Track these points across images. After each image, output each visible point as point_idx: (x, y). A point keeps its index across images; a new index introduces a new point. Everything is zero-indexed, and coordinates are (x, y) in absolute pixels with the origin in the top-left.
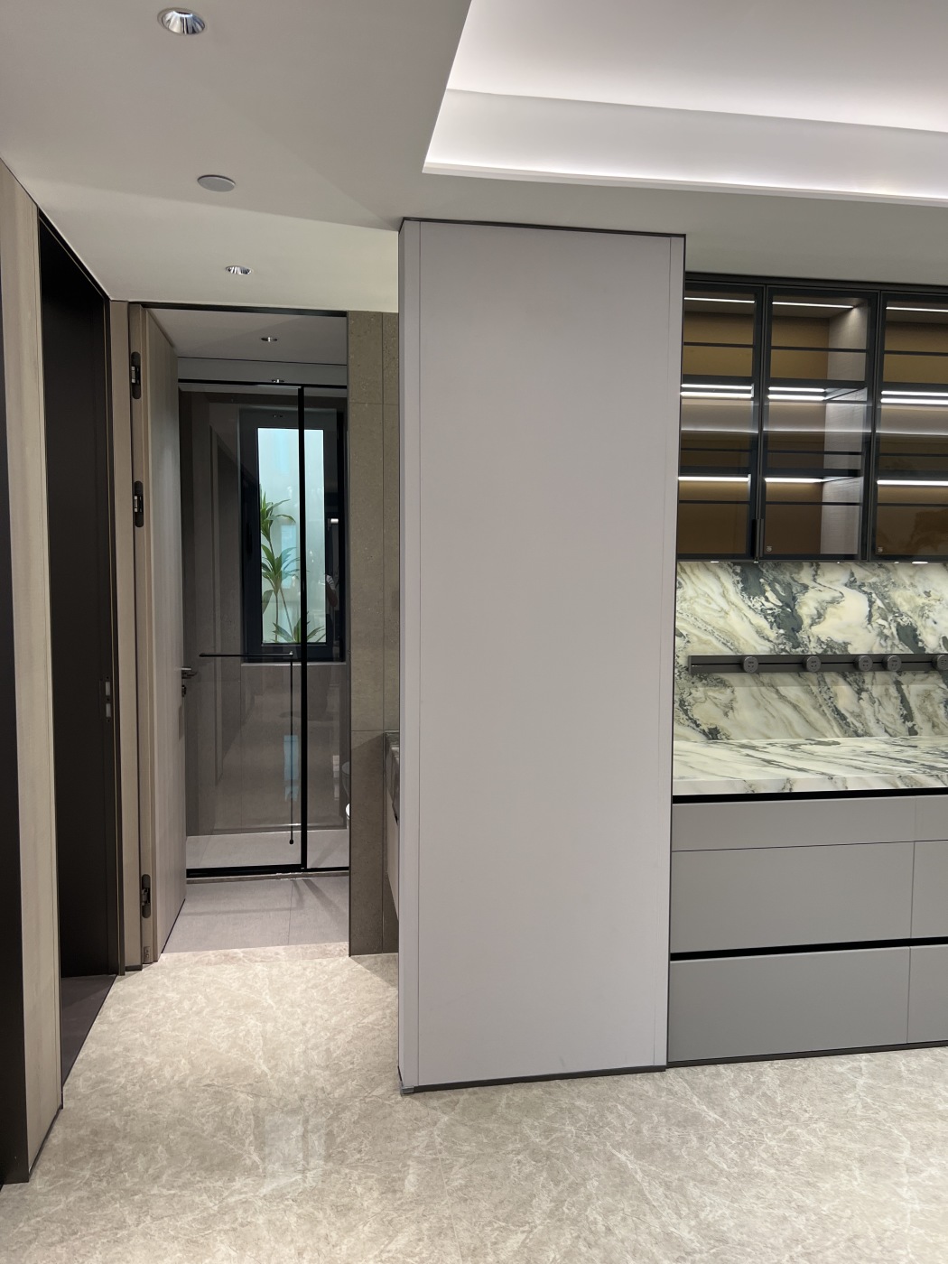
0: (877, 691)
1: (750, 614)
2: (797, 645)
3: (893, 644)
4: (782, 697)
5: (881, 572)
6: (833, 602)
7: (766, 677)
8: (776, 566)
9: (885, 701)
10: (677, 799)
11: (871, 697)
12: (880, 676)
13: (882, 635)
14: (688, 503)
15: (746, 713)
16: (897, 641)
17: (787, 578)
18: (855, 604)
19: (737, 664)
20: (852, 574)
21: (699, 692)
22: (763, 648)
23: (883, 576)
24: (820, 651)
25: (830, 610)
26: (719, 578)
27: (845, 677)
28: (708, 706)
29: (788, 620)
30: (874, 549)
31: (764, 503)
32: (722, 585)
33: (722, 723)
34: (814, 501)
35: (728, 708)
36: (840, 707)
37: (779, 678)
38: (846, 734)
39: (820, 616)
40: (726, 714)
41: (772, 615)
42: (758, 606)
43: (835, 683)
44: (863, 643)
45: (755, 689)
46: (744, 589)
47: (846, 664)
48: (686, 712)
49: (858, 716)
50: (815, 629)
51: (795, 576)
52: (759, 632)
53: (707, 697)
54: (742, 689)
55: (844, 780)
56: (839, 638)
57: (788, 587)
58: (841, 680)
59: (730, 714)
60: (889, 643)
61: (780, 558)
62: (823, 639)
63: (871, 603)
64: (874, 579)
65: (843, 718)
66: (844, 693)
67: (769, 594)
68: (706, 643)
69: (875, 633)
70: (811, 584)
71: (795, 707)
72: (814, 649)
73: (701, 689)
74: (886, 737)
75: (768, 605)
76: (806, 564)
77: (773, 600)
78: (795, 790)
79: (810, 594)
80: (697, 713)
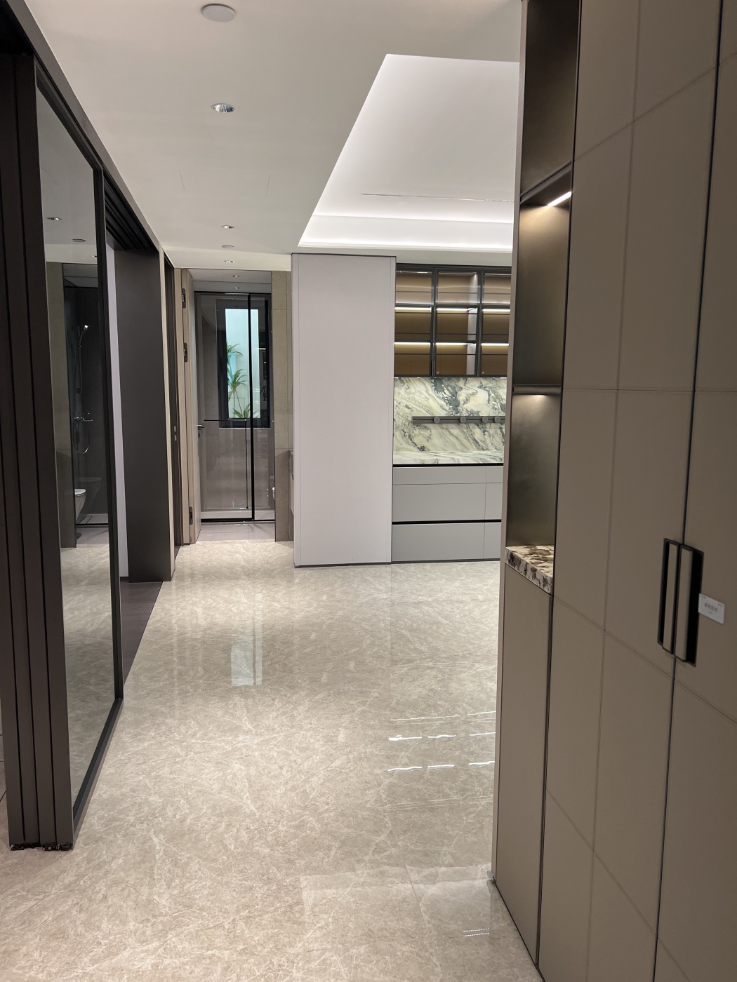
0: (492, 432)
1: (438, 399)
2: (457, 412)
3: (499, 412)
4: (451, 434)
5: (493, 382)
6: (473, 394)
7: (444, 426)
8: (449, 379)
9: (495, 436)
10: (394, 466)
11: (489, 434)
12: (493, 425)
13: (494, 408)
14: (400, 356)
15: (436, 440)
16: (500, 411)
17: (453, 384)
18: (482, 396)
19: (432, 420)
20: (481, 383)
21: (417, 431)
22: (443, 414)
23: (495, 383)
24: (467, 415)
25: (472, 398)
26: (425, 385)
27: (478, 426)
28: (420, 437)
29: (454, 402)
30: (481, 372)
31: (436, 354)
32: (426, 387)
33: (426, 444)
34: (463, 354)
35: (429, 439)
36: (476, 438)
37: (450, 426)
38: (478, 449)
39: (467, 401)
40: (428, 441)
41: (447, 400)
42: (441, 396)
43: (474, 428)
44: (485, 412)
45: (440, 430)
46: (435, 389)
47: (479, 421)
48: (411, 440)
49: (483, 442)
50: (465, 406)
51: (457, 384)
52: (442, 407)
53: (420, 433)
54: (434, 430)
55: (458, 460)
56: (475, 409)
57: (454, 388)
58: (476, 427)
59: (430, 441)
60: (497, 411)
61: (450, 376)
62: (469, 410)
63: (489, 395)
64: (491, 385)
65: (477, 443)
66: (477, 432)
67: (446, 391)
68: (419, 411)
69: (491, 407)
70: (463, 387)
71: (457, 438)
72: (465, 414)
73: (417, 430)
74: (496, 450)
75: (445, 396)
76: (461, 379)
77: (447, 394)
78: (439, 463)
79: (463, 391)
80: (416, 440)
